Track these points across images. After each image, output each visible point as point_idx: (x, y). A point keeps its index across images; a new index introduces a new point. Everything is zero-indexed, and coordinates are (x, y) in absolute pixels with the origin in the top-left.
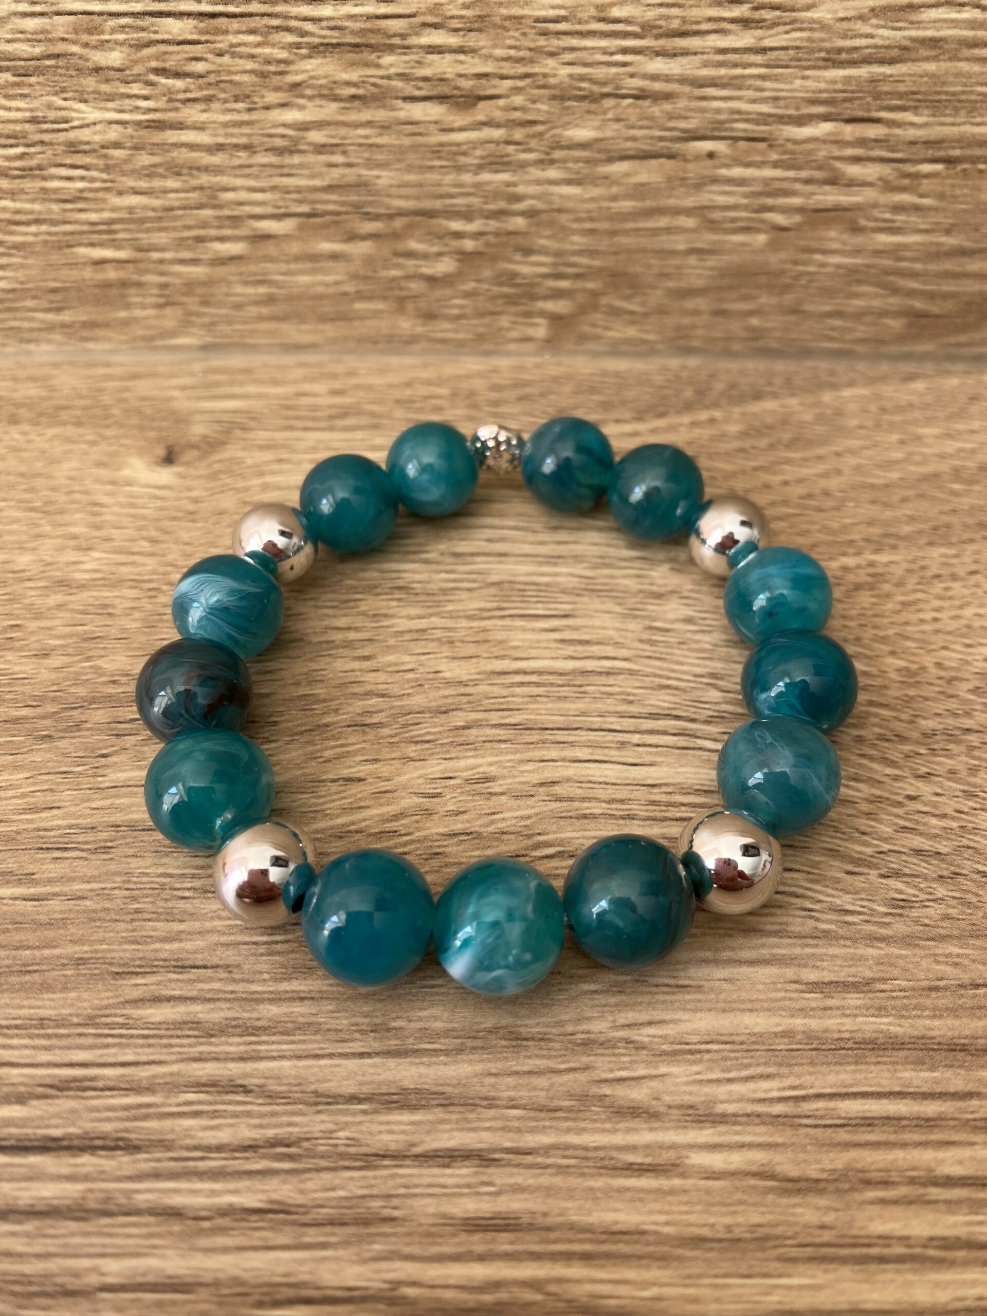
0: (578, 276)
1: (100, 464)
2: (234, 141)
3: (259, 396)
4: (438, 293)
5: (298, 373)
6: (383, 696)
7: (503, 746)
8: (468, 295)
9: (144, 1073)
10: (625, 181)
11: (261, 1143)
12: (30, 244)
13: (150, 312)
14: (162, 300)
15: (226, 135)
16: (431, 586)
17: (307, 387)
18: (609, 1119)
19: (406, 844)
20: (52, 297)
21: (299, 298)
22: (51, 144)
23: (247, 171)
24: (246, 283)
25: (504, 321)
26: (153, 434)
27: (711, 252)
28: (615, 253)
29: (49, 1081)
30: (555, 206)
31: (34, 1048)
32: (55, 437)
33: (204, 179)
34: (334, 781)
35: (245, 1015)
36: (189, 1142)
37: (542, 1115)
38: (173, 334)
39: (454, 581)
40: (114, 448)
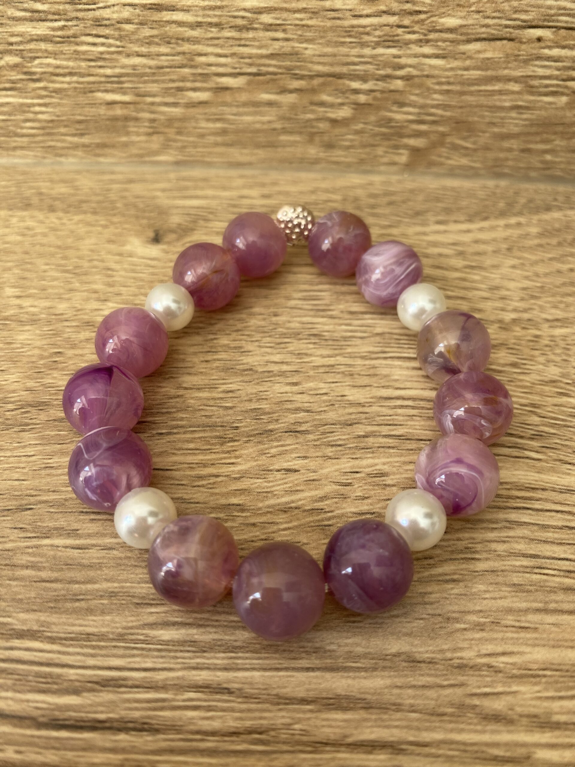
0: (434, 122)
1: (110, 241)
2: (209, 20)
3: (214, 197)
4: (338, 131)
5: (239, 182)
6: (308, 411)
7: (392, 451)
8: (357, 132)
9: (161, 676)
10: (477, 56)
11: (241, 730)
12: (65, 90)
13: (143, 138)
14: (151, 130)
15: (204, 16)
16: (336, 334)
17: (245, 192)
18: (479, 724)
19: (329, 519)
20: (78, 126)
21: (243, 131)
22: (83, 19)
23: (216, 42)
24: (208, 120)
25: (380, 151)
26: (145, 222)
27: (527, 108)
28: (461, 107)
29: (95, 679)
30: (426, 73)
31: (84, 655)
32: (80, 221)
33: (186, 47)
34: (278, 471)
35: (227, 637)
36: (192, 727)
37: (434, 718)
38: (156, 153)
39: (351, 331)
40: (119, 230)
